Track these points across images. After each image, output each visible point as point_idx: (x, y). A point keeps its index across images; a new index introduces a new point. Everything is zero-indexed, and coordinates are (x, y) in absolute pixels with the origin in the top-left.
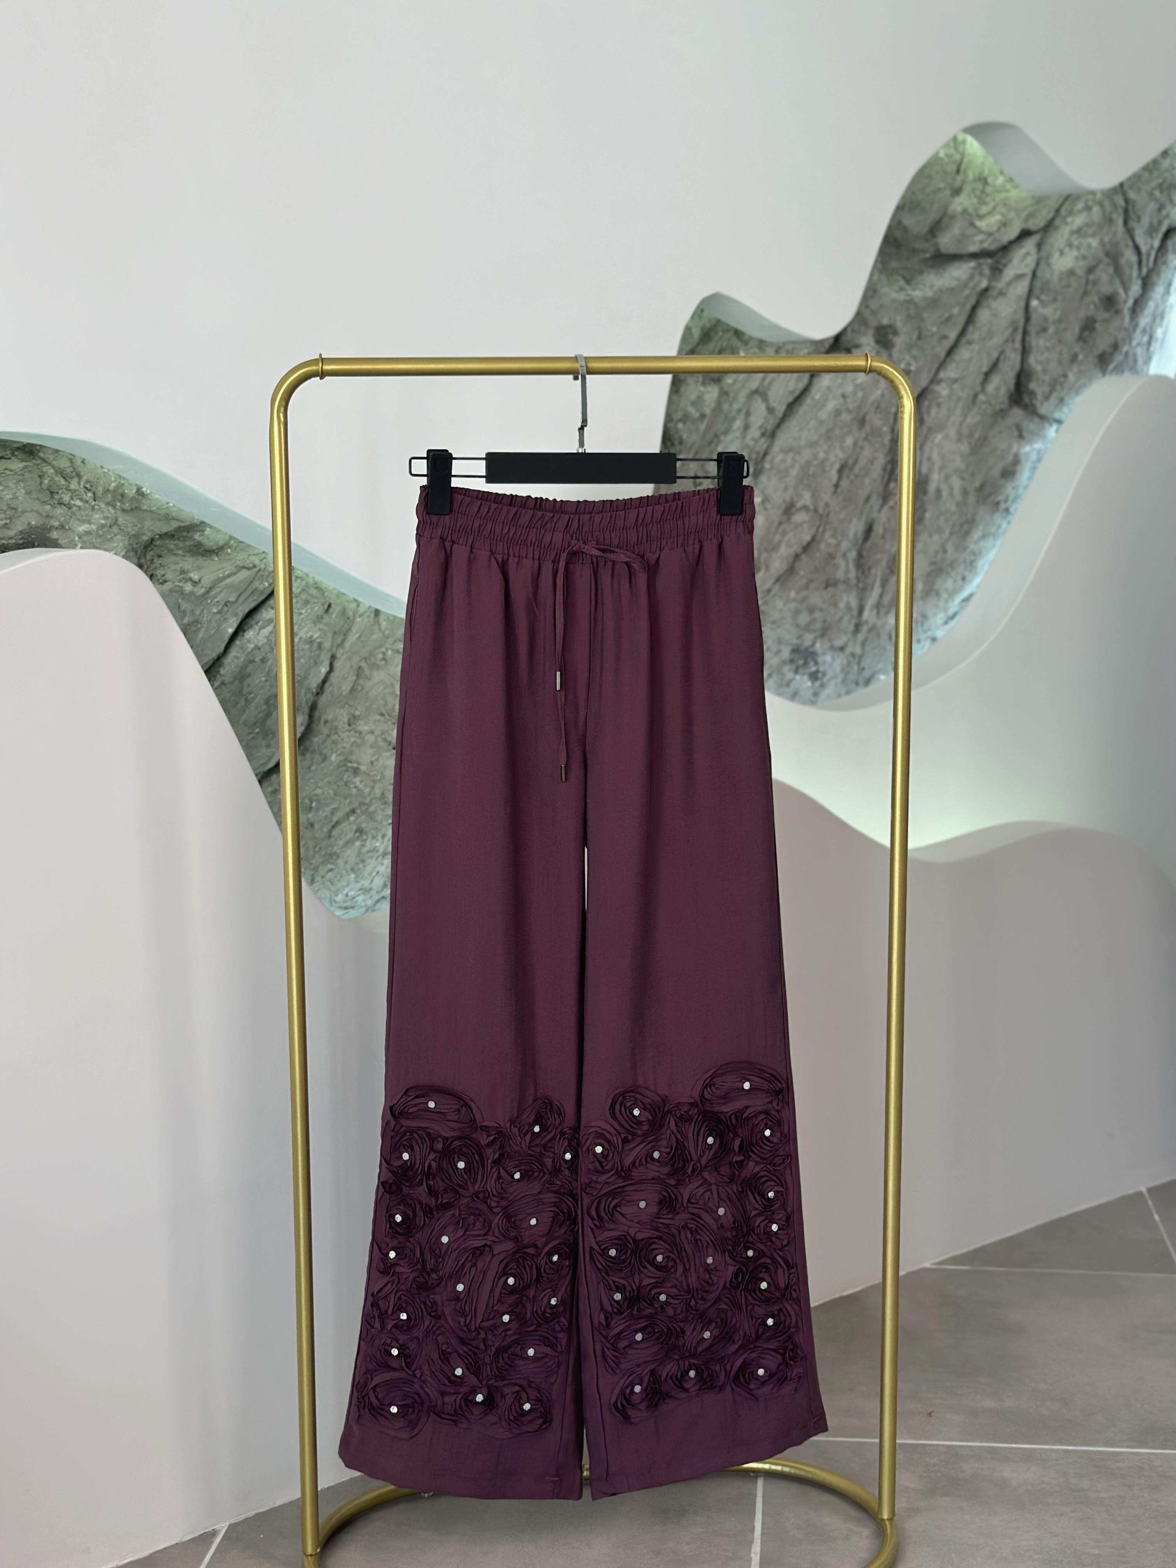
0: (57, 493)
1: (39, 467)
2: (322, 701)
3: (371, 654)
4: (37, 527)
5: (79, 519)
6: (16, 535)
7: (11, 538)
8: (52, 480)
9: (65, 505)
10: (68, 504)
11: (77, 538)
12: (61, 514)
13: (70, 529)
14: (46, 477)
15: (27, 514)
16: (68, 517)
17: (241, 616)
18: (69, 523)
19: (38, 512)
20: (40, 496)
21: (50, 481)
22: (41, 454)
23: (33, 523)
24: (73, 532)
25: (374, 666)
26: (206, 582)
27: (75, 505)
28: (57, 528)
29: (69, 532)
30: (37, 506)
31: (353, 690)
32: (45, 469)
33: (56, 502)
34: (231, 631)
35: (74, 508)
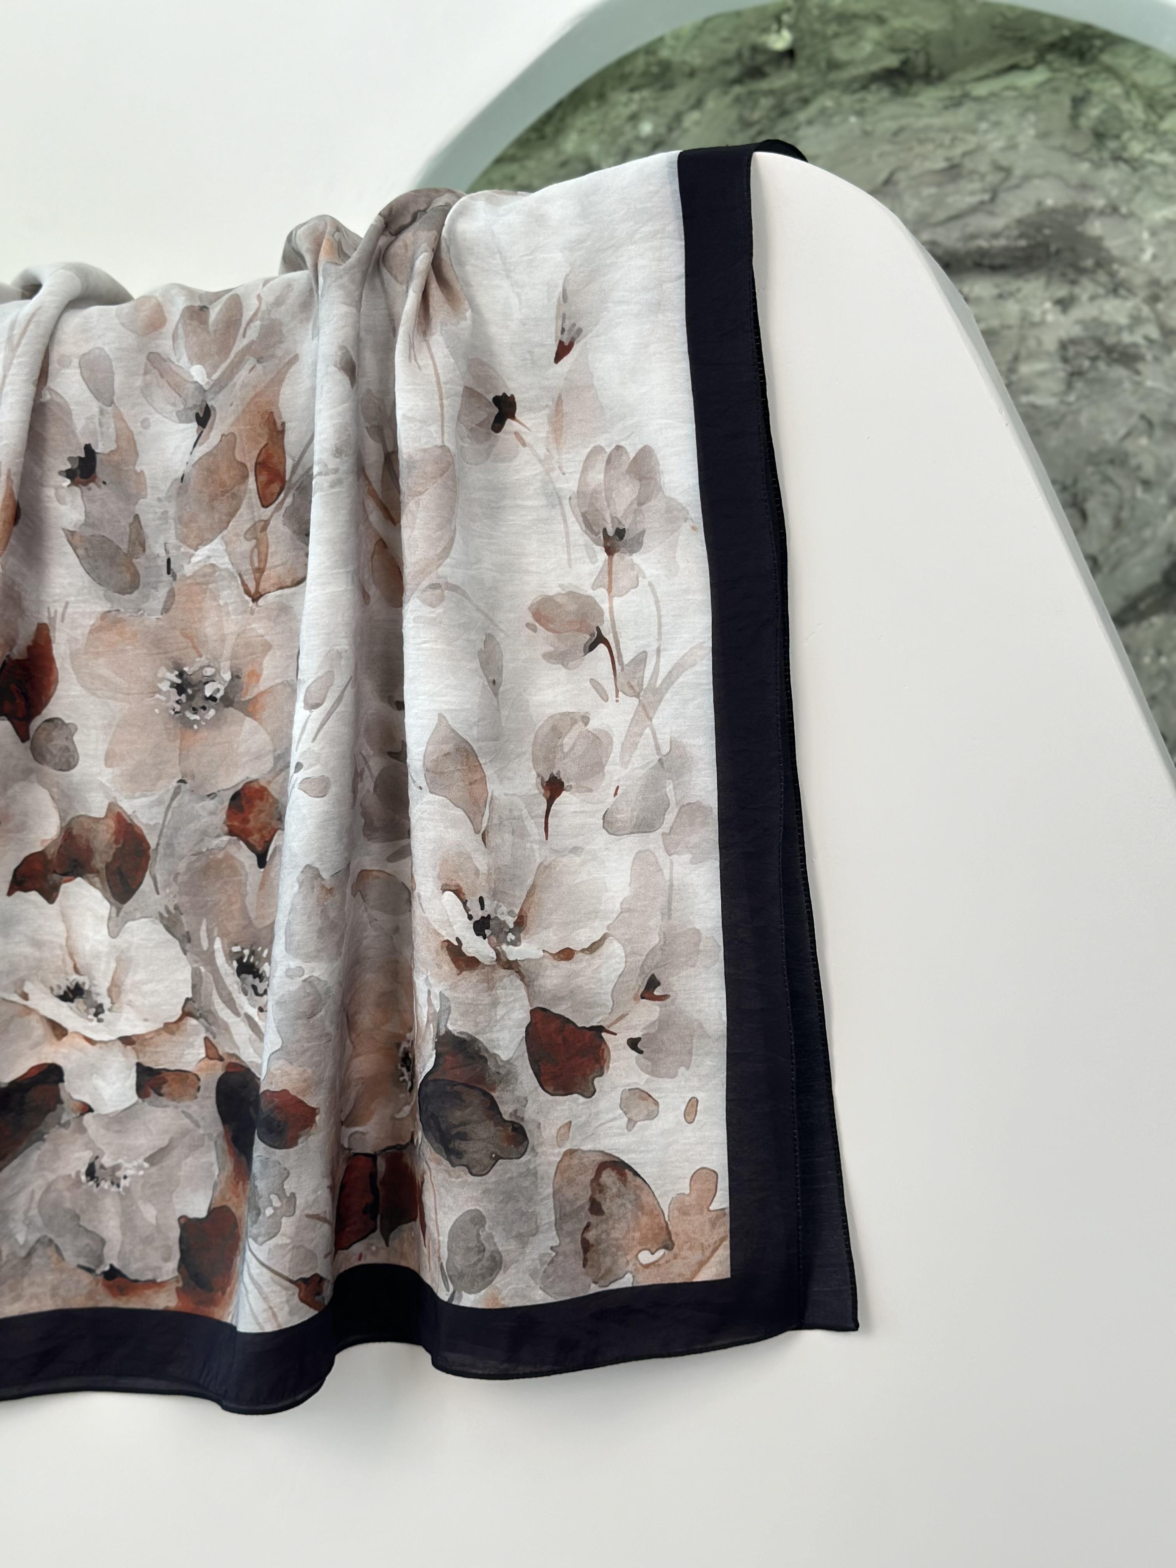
0: (1117, 137)
1: (1085, 81)
4: (1054, 211)
5: (1159, 195)
6: (1007, 227)
7: (996, 235)
8: (1113, 111)
9: (1126, 161)
10: (1136, 160)
11: (1146, 235)
12: (1113, 182)
13: (1131, 215)
14: (1095, 100)
15: (1037, 182)
16: (1128, 188)
18: (1129, 201)
19: (1059, 177)
20: (1069, 142)
21: (1105, 111)
22: (1106, 58)
23: (1050, 202)
24: (1140, 220)
27: (1152, 162)
28: (1102, 213)
29: (1131, 224)
30: (1061, 164)
32: (1096, 86)
33: (1106, 155)
35: (1150, 170)
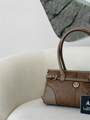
2: (76, 19)
3: (84, 13)
17: (64, 6)
25: (84, 14)
26: (59, 1)
31: (81, 17)
34: (62, 8)
